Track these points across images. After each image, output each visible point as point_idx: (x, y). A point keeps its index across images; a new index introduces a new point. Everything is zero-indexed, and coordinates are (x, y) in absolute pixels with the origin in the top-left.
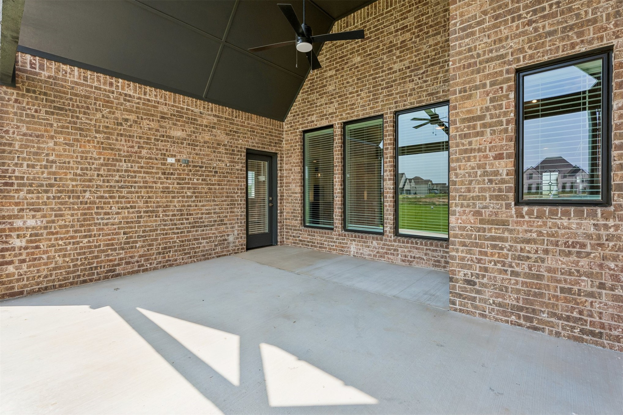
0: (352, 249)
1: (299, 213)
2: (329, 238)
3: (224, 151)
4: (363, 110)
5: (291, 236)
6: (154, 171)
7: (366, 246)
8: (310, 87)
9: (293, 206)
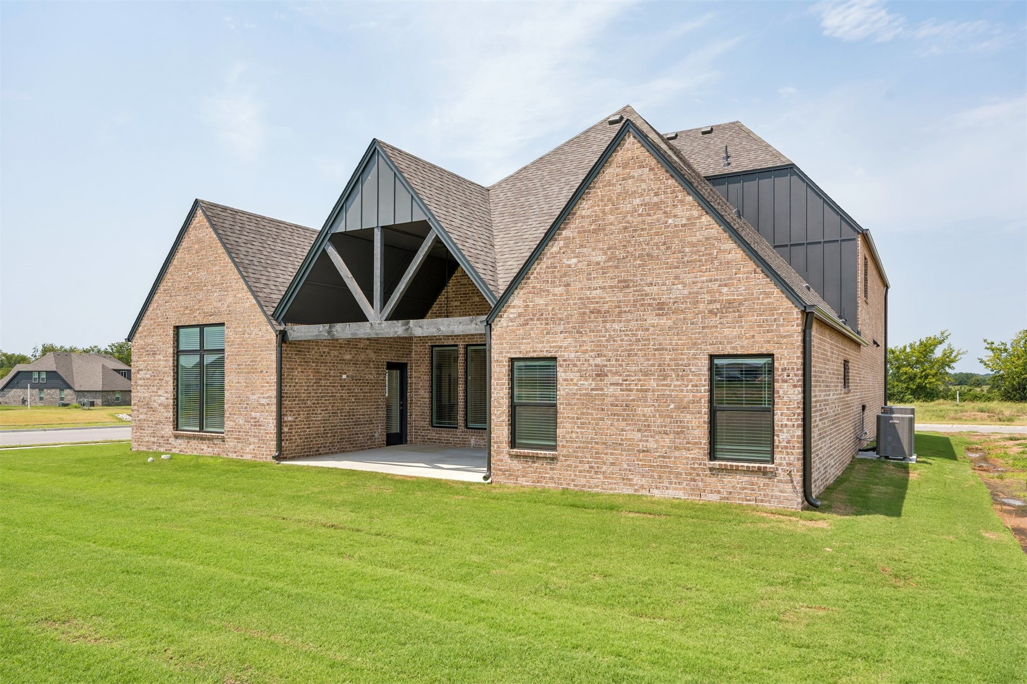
0: (472, 442)
1: (428, 416)
2: (454, 435)
3: (373, 366)
4: (481, 338)
5: (419, 435)
6: (336, 385)
7: (482, 439)
8: (438, 310)
9: (422, 409)
